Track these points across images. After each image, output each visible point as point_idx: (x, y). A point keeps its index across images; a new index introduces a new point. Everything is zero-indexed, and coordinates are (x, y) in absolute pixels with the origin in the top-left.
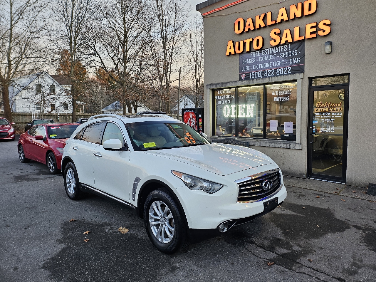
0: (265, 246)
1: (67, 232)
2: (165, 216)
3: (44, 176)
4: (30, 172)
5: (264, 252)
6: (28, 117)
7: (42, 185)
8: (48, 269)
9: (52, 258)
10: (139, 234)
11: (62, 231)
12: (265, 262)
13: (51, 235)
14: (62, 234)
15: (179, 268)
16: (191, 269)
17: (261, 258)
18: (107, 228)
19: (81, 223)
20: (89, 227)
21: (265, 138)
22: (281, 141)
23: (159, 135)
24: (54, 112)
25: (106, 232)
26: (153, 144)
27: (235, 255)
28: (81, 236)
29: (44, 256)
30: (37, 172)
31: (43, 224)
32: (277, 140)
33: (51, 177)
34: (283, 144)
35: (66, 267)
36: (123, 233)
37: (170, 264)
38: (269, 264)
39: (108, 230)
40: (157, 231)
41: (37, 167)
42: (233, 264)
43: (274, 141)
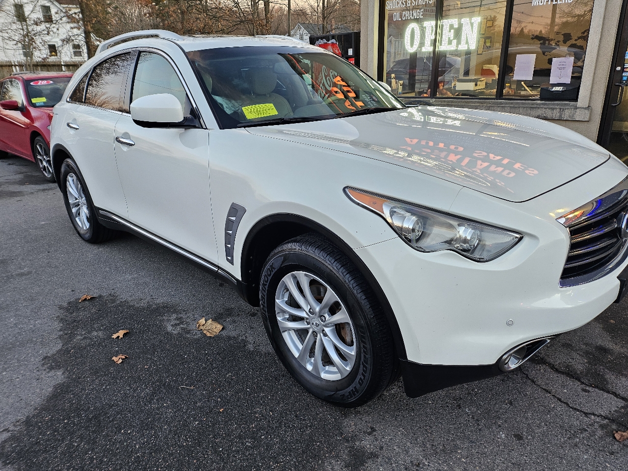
0: (579, 372)
1: (71, 333)
2: (323, 311)
3: (33, 186)
4: (6, 178)
5: (584, 390)
6: (6, 70)
7: (27, 207)
8: (13, 464)
9: (28, 422)
10: (250, 339)
11: (61, 330)
12: (602, 427)
13: (32, 341)
14: (60, 338)
15: (373, 456)
16: (408, 460)
17: (586, 414)
18: (168, 320)
19: (106, 304)
20: (126, 318)
21: (500, 97)
22: (539, 102)
23: (272, 92)
24: (52, 59)
25: (168, 333)
26: (269, 110)
27: (511, 403)
28: (106, 346)
29: (8, 413)
30: (19, 177)
31: (17, 310)
32: (530, 102)
33: (47, 189)
34: (544, 110)
35: (62, 453)
36: (209, 335)
37: (348, 441)
38: (617, 436)
39: (172, 325)
40: (301, 347)
41: (21, 167)
42: (519, 437)
43: (523, 104)
